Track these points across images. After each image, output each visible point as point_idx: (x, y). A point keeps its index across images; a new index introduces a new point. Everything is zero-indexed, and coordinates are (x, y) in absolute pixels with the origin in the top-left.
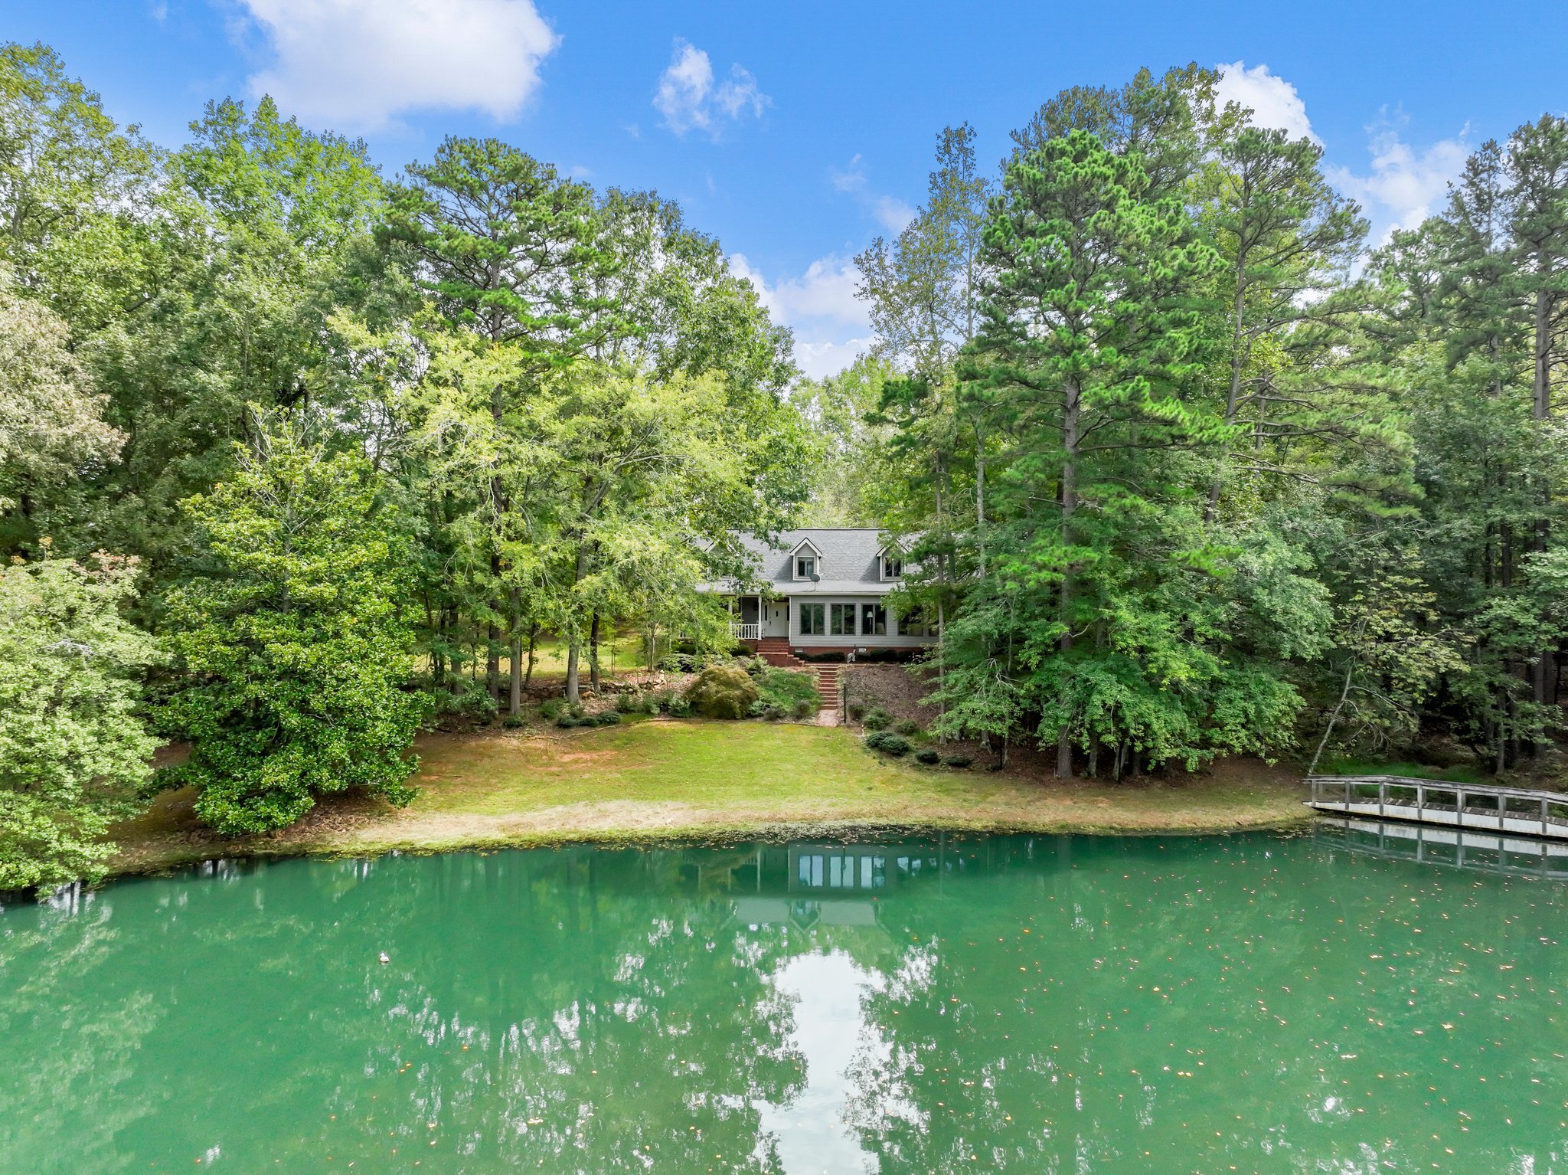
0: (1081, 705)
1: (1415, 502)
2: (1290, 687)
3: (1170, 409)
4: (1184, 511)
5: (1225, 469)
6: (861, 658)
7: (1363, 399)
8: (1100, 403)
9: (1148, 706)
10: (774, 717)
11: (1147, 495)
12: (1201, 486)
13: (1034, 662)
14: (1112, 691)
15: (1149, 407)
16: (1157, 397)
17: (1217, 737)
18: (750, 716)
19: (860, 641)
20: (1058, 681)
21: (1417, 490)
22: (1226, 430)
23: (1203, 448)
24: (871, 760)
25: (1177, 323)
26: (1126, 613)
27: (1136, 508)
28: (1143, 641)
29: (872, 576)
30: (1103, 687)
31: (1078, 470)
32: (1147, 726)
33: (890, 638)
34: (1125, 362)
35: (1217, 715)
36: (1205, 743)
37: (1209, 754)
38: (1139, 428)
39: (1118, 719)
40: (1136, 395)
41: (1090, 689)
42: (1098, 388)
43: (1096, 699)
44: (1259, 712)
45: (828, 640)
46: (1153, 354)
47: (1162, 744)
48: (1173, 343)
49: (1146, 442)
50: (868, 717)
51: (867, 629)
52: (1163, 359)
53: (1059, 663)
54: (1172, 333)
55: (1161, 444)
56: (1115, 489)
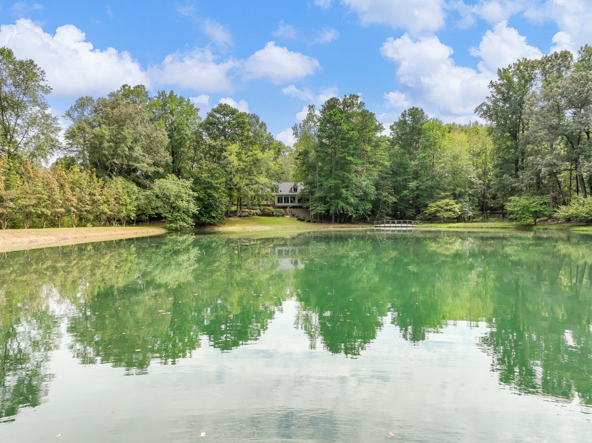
0: (337, 207)
1: (390, 174)
2: (370, 204)
3: (350, 158)
4: (353, 175)
5: (360, 168)
6: (290, 208)
7: (382, 156)
8: (340, 157)
9: (347, 206)
10: (278, 216)
11: (347, 172)
12: (356, 171)
13: (329, 200)
14: (342, 204)
15: (347, 158)
16: (348, 156)
17: (358, 212)
18: (274, 216)
19: (290, 204)
20: (333, 203)
21: (391, 172)
22: (359, 162)
23: (356, 164)
24: (299, 222)
25: (351, 144)
26: (344, 191)
27: (345, 174)
28: (346, 196)
29: (291, 191)
30: (340, 203)
31: (335, 168)
32: (347, 209)
33: (296, 204)
34: (343, 150)
35: (358, 208)
36: (357, 213)
37: (357, 215)
38: (345, 161)
39: (343, 209)
40: (345, 156)
41: (338, 203)
42: (339, 155)
43: (339, 205)
44: (365, 208)
45: (283, 204)
46: (347, 149)
47: (349, 212)
48: (350, 148)
49: (347, 163)
50: (296, 216)
51: (291, 202)
52: (349, 150)
53: (333, 200)
54: (350, 146)
55: (349, 164)
56: (342, 171)
